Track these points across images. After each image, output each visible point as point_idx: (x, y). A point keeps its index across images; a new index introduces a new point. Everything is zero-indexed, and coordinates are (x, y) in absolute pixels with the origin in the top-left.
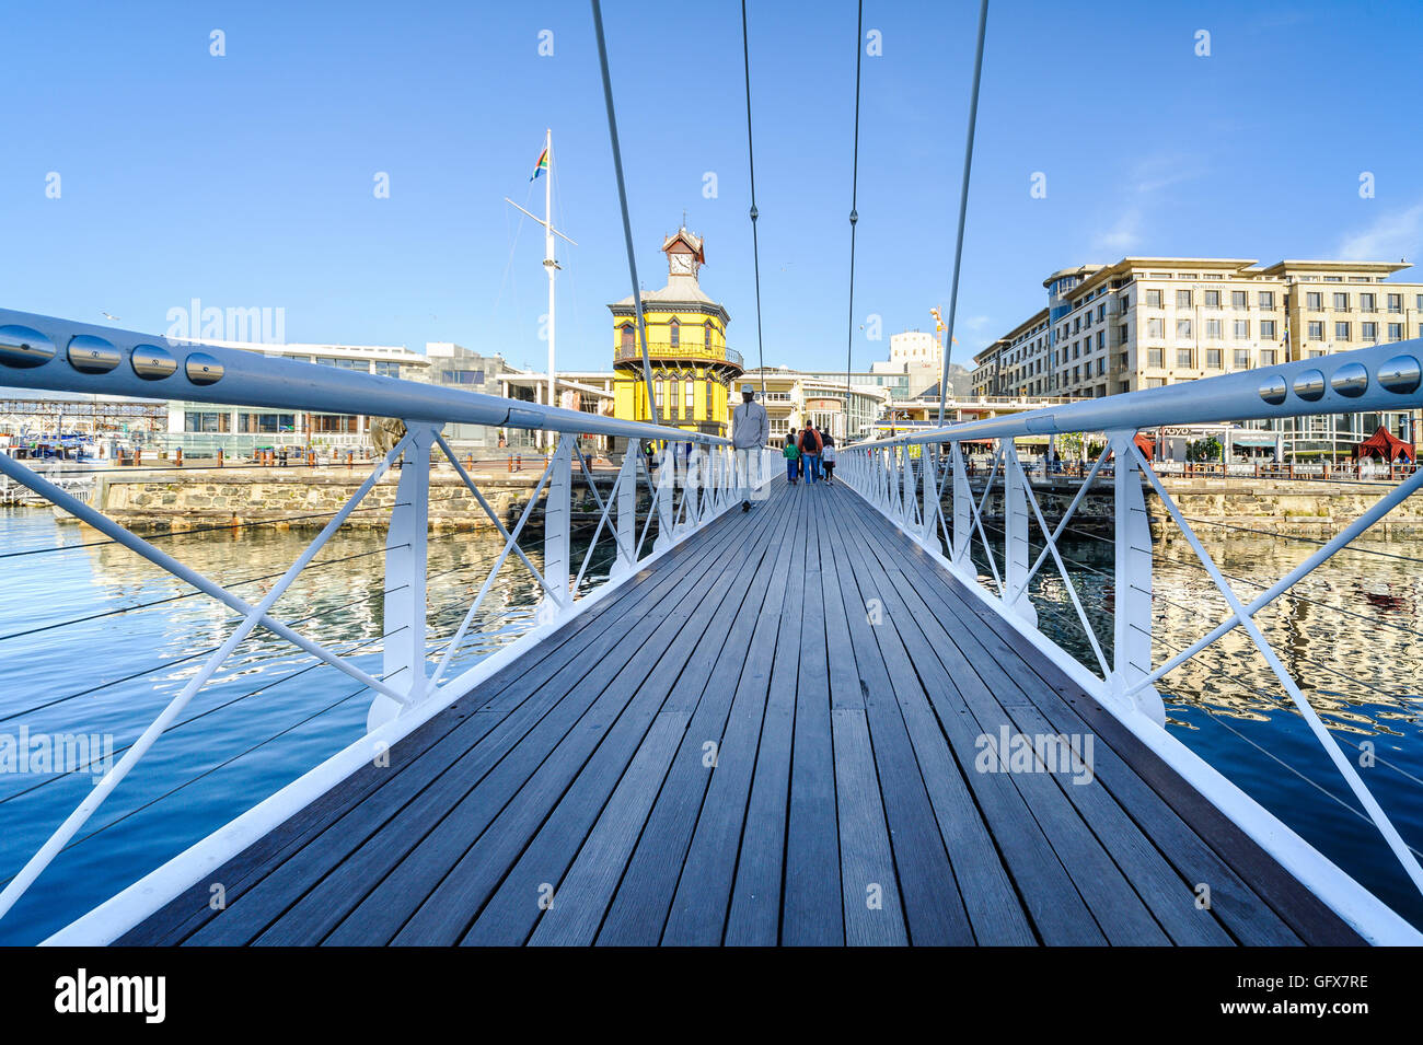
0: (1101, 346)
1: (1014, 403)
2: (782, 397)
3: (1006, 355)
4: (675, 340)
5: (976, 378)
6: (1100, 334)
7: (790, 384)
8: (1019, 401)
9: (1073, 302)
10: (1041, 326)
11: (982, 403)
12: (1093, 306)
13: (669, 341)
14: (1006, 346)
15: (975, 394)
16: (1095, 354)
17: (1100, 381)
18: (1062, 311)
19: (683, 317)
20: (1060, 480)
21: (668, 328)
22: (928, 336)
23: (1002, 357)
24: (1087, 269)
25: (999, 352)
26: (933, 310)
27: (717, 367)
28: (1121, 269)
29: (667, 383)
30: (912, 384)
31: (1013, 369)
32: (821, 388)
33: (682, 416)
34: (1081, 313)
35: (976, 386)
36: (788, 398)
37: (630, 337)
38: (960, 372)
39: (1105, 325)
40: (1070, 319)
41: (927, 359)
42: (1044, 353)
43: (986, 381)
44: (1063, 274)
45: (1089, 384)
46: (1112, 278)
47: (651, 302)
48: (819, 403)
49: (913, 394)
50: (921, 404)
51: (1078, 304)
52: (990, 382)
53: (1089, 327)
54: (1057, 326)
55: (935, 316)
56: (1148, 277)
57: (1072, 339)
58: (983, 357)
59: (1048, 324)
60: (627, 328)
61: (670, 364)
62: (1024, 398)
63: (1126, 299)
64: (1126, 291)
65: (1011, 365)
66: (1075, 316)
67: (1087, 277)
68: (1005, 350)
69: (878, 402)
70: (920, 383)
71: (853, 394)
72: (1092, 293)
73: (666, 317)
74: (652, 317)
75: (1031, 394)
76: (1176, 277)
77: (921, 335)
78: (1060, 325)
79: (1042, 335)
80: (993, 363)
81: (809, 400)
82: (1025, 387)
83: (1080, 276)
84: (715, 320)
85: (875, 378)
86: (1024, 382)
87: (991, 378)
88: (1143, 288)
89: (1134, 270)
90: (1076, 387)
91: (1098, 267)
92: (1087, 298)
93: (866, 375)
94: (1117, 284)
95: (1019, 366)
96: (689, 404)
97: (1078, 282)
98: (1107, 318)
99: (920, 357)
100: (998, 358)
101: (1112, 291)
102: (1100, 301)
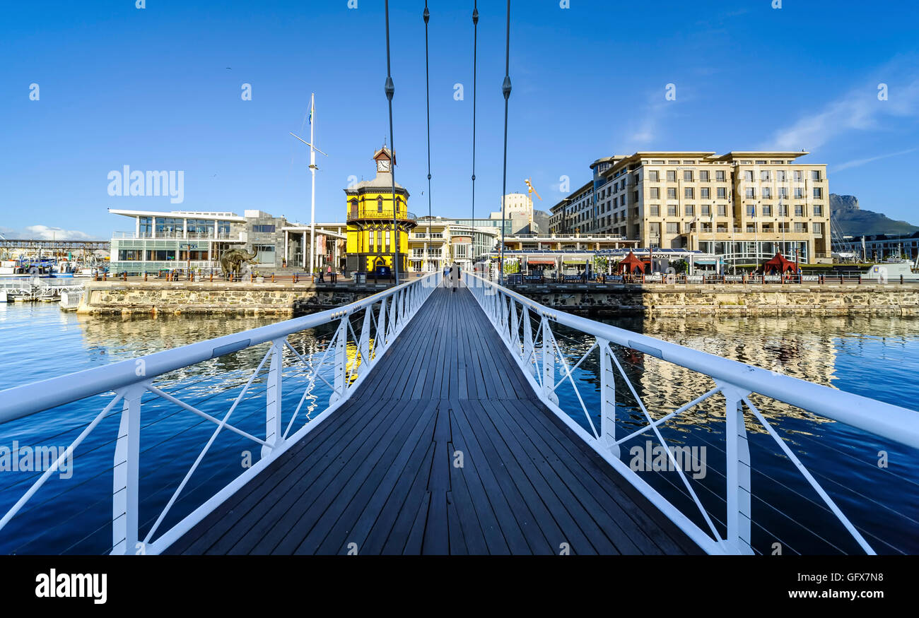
0: (623, 204)
1: (572, 238)
2: (438, 235)
3: (569, 208)
4: (380, 209)
5: (551, 222)
6: (623, 197)
7: (442, 228)
8: (575, 237)
9: (607, 177)
10: (589, 191)
11: (554, 238)
12: (619, 180)
13: (377, 209)
14: (569, 203)
15: (550, 232)
16: (620, 208)
17: (623, 224)
18: (601, 183)
19: (385, 196)
20: (591, 285)
21: (376, 202)
22: (524, 196)
23: (566, 210)
24: (615, 158)
25: (565, 206)
26: (527, 180)
27: (403, 223)
28: (635, 159)
29: (375, 232)
30: (513, 225)
31: (572, 216)
32: (460, 230)
33: (383, 250)
34: (612, 184)
35: (551, 226)
36: (441, 236)
37: (355, 207)
38: (544, 215)
39: (625, 191)
40: (605, 188)
41: (523, 210)
42: (591, 207)
43: (557, 223)
44: (601, 161)
45: (616, 226)
46: (629, 163)
47: (368, 188)
48: (459, 239)
49: (514, 231)
50: (518, 238)
51: (610, 179)
52: (559, 224)
53: (616, 192)
54: (598, 191)
55: (528, 184)
56: (650, 163)
57: (607, 199)
58: (555, 209)
59: (593, 191)
60: (354, 202)
61: (378, 222)
62: (578, 235)
63: (637, 176)
64: (638, 172)
65: (571, 214)
66: (608, 186)
67: (615, 163)
68: (568, 205)
69: (493, 237)
70: (518, 225)
71: (479, 233)
72: (618, 173)
73: (375, 196)
74: (368, 196)
75: (583, 232)
76: (667, 163)
77: (519, 195)
78: (600, 191)
79: (590, 196)
80: (561, 212)
81: (453, 237)
82: (579, 227)
83: (611, 162)
84: (402, 197)
85: (492, 222)
86: (579, 224)
87: (560, 222)
88: (647, 169)
89: (642, 159)
90: (609, 227)
91: (622, 157)
92: (615, 175)
93: (487, 220)
94: (632, 167)
95: (577, 214)
96: (388, 244)
97: (610, 165)
98: (626, 187)
99: (519, 209)
100: (564, 210)
101: (629, 171)
102: (622, 178)
